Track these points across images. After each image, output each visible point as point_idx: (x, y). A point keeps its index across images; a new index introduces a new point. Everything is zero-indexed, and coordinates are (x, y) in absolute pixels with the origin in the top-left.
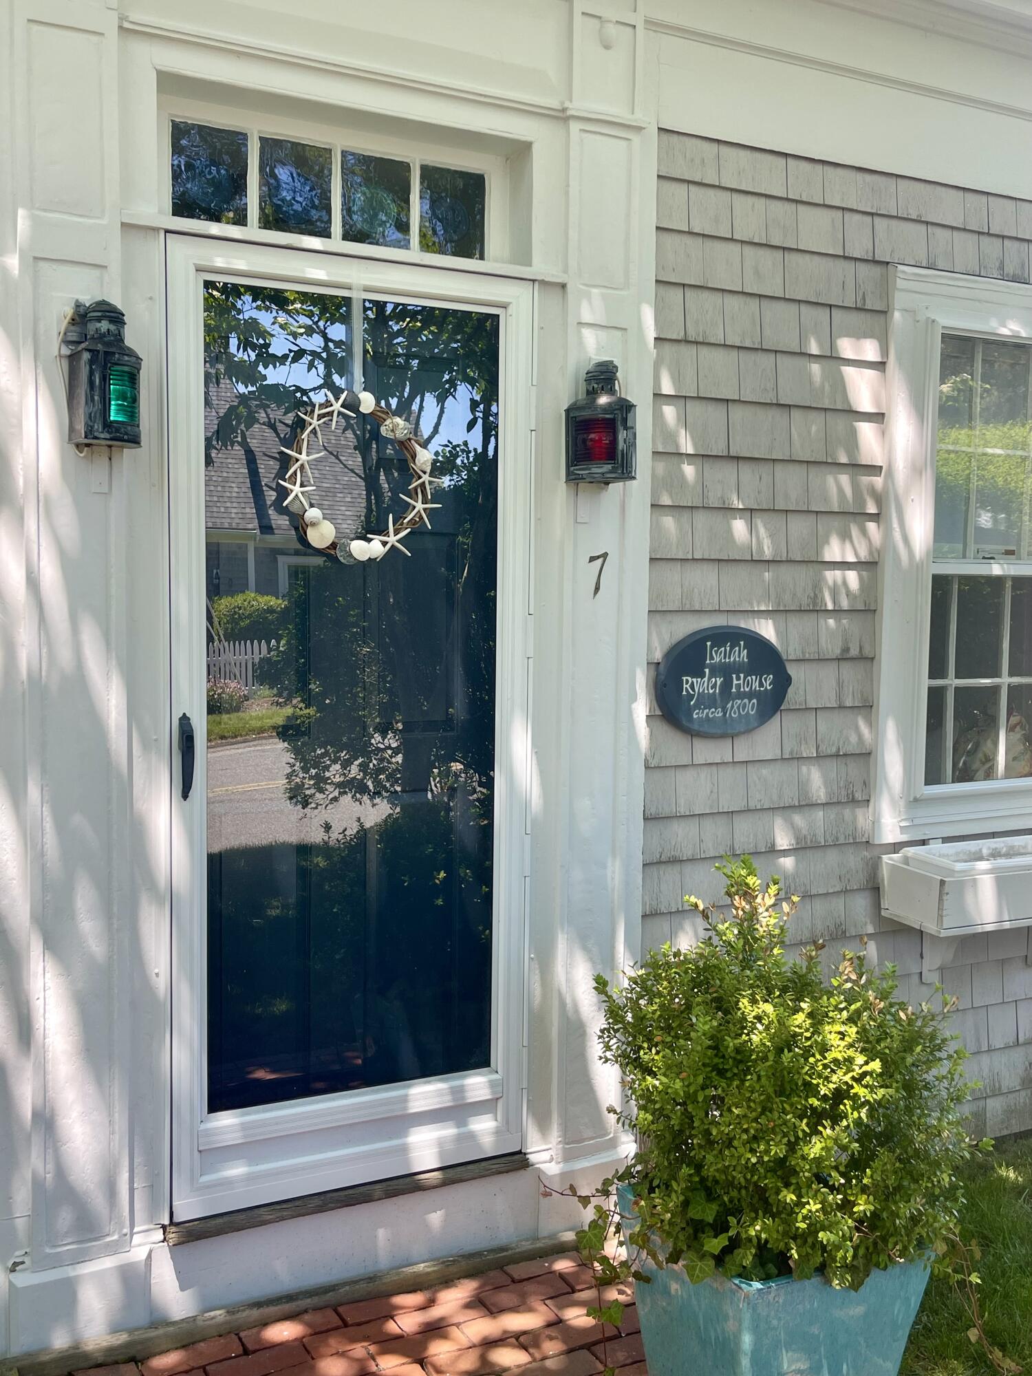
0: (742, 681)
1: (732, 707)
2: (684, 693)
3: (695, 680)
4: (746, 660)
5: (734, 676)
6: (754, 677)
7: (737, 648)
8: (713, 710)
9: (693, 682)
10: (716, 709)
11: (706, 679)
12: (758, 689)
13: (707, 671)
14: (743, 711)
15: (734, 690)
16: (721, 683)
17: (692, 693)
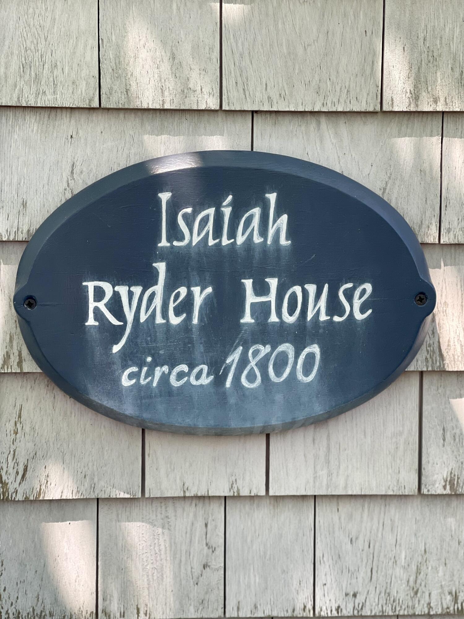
0: (272, 297)
1: (243, 362)
2: (91, 321)
3: (123, 290)
4: (284, 241)
5: (248, 283)
6: (312, 288)
7: (256, 211)
8: (184, 368)
9: (116, 296)
10: (192, 367)
11: (159, 288)
12: (323, 317)
13: (161, 267)
14: (278, 372)
15: (247, 319)
16: (207, 301)
17: (115, 322)
